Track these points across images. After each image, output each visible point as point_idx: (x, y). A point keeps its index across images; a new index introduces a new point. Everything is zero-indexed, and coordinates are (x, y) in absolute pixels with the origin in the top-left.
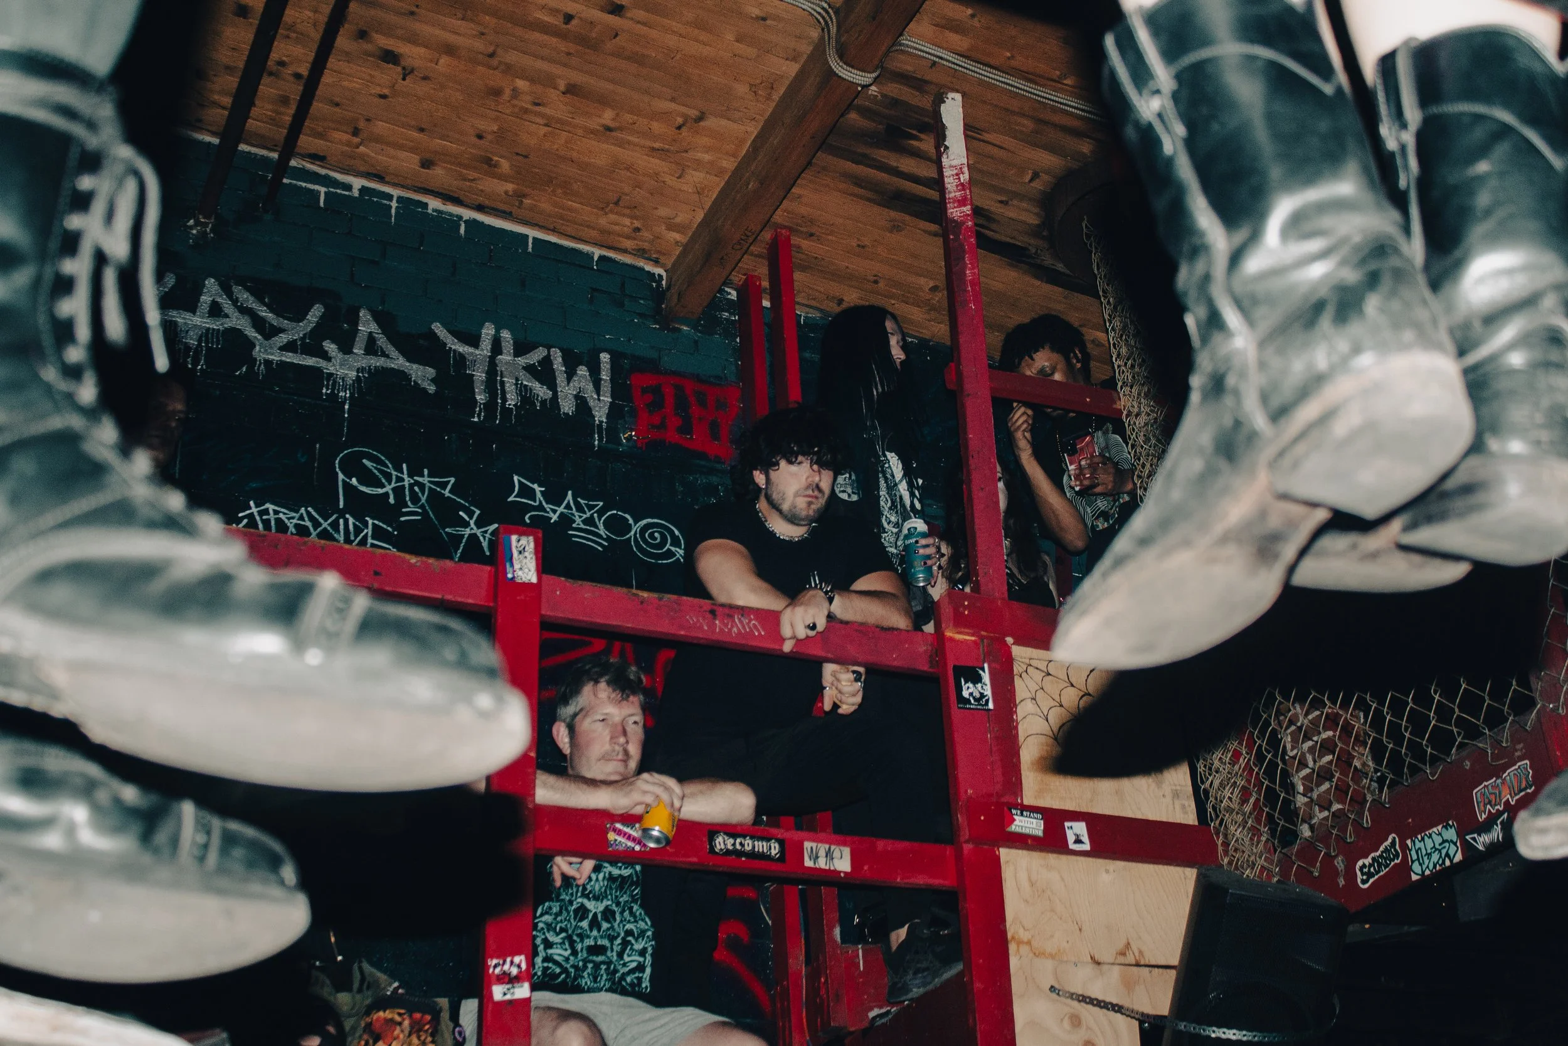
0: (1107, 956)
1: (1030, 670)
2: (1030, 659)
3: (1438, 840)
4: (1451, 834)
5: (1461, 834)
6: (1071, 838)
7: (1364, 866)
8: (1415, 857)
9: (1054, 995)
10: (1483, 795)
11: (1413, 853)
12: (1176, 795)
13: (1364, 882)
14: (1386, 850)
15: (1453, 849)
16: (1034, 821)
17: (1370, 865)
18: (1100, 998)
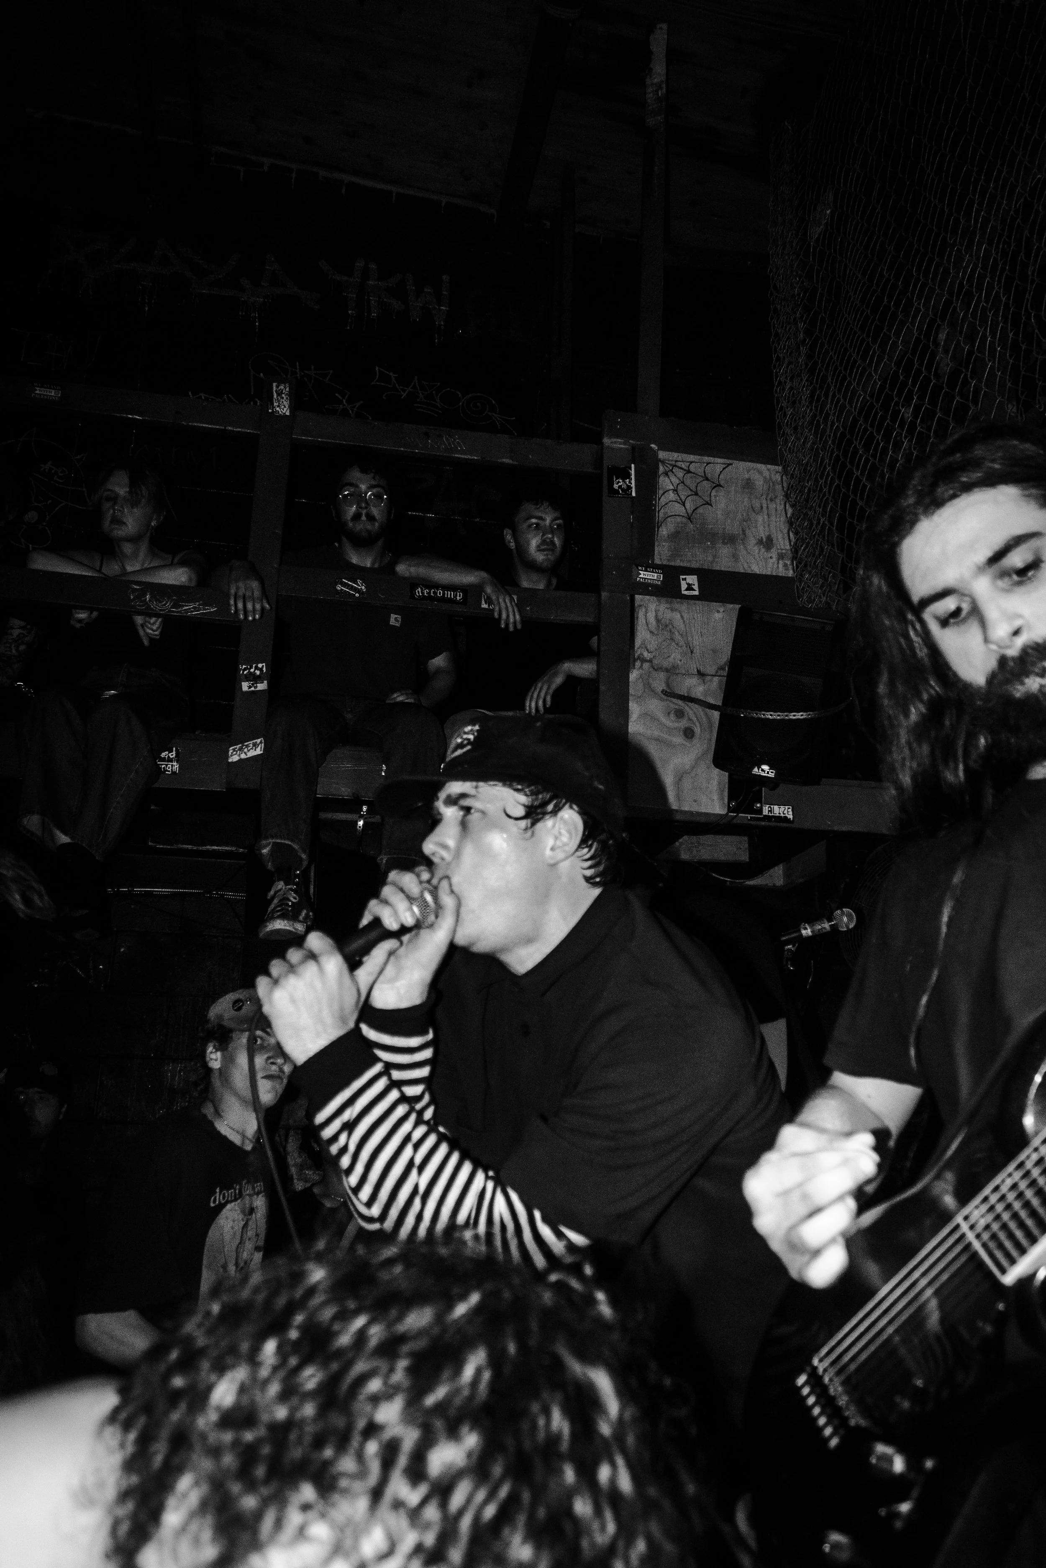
0: (709, 670)
1: (675, 470)
2: (676, 461)
6: (684, 586)
9: (665, 697)
12: (781, 557)
16: (656, 575)
18: (702, 698)
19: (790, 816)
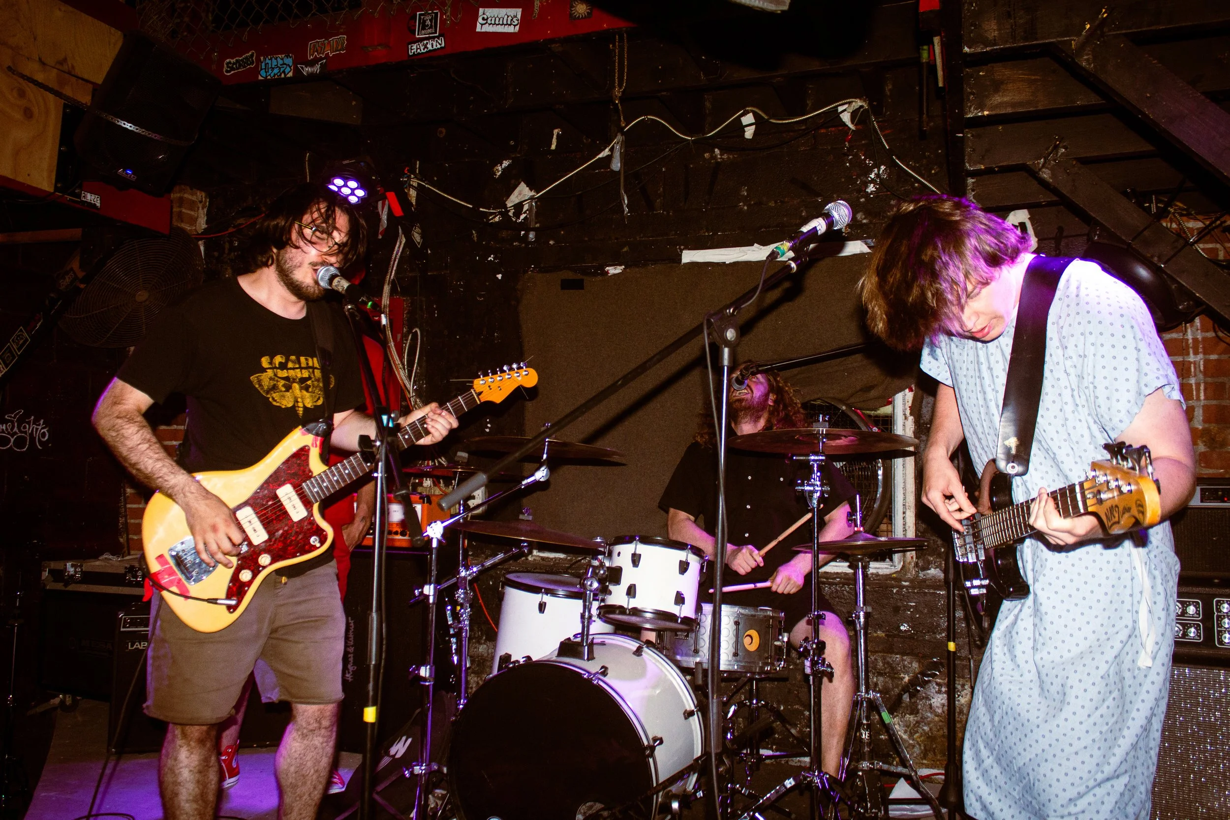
3: (280, 62)
4: (289, 61)
5: (295, 63)
7: (230, 63)
8: (263, 67)
9: (10, 72)
10: (314, 46)
11: (263, 64)
13: (227, 71)
14: (246, 58)
15: (288, 69)
17: (234, 64)
18: (41, 82)
19: (98, 205)
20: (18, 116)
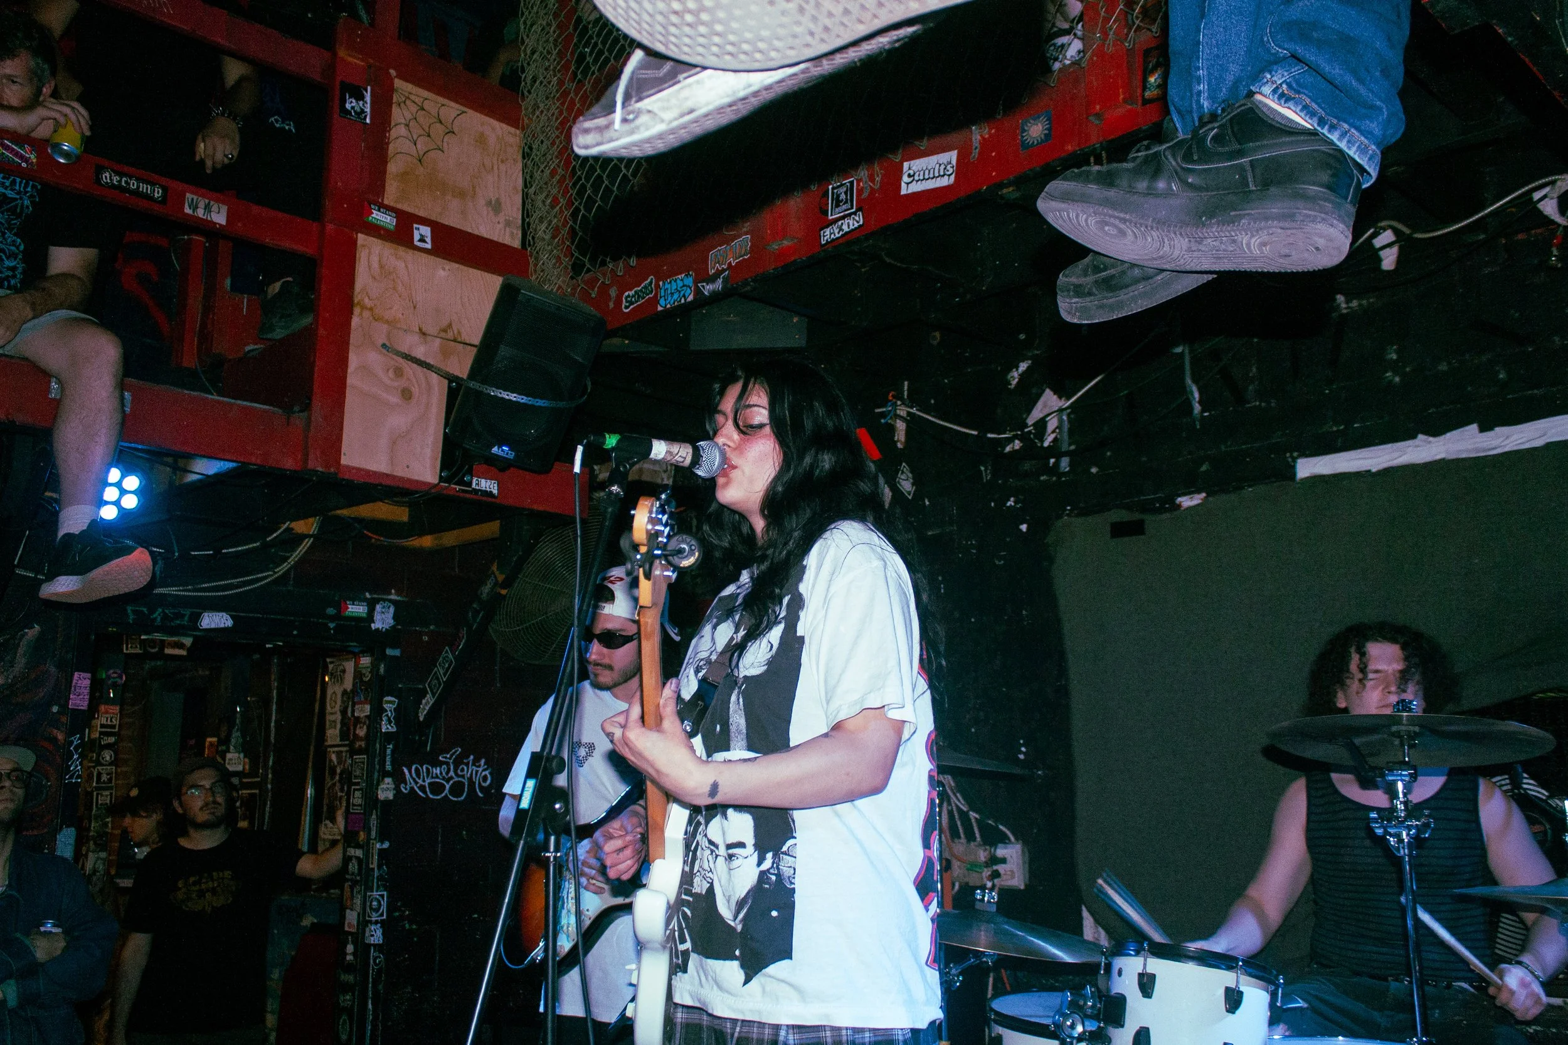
0: (431, 330)
1: (408, 102)
2: (410, 93)
3: (680, 284)
4: (689, 281)
5: (696, 282)
6: (417, 237)
7: (629, 296)
8: (663, 294)
9: (384, 351)
10: (716, 256)
11: (663, 291)
12: (508, 223)
13: (626, 307)
14: (645, 287)
15: (689, 291)
16: (389, 218)
17: (633, 296)
18: (423, 359)
19: (495, 492)
20: (394, 399)
